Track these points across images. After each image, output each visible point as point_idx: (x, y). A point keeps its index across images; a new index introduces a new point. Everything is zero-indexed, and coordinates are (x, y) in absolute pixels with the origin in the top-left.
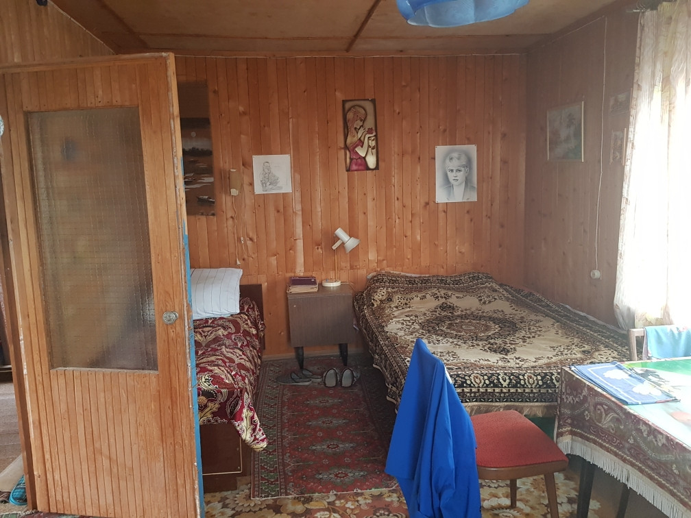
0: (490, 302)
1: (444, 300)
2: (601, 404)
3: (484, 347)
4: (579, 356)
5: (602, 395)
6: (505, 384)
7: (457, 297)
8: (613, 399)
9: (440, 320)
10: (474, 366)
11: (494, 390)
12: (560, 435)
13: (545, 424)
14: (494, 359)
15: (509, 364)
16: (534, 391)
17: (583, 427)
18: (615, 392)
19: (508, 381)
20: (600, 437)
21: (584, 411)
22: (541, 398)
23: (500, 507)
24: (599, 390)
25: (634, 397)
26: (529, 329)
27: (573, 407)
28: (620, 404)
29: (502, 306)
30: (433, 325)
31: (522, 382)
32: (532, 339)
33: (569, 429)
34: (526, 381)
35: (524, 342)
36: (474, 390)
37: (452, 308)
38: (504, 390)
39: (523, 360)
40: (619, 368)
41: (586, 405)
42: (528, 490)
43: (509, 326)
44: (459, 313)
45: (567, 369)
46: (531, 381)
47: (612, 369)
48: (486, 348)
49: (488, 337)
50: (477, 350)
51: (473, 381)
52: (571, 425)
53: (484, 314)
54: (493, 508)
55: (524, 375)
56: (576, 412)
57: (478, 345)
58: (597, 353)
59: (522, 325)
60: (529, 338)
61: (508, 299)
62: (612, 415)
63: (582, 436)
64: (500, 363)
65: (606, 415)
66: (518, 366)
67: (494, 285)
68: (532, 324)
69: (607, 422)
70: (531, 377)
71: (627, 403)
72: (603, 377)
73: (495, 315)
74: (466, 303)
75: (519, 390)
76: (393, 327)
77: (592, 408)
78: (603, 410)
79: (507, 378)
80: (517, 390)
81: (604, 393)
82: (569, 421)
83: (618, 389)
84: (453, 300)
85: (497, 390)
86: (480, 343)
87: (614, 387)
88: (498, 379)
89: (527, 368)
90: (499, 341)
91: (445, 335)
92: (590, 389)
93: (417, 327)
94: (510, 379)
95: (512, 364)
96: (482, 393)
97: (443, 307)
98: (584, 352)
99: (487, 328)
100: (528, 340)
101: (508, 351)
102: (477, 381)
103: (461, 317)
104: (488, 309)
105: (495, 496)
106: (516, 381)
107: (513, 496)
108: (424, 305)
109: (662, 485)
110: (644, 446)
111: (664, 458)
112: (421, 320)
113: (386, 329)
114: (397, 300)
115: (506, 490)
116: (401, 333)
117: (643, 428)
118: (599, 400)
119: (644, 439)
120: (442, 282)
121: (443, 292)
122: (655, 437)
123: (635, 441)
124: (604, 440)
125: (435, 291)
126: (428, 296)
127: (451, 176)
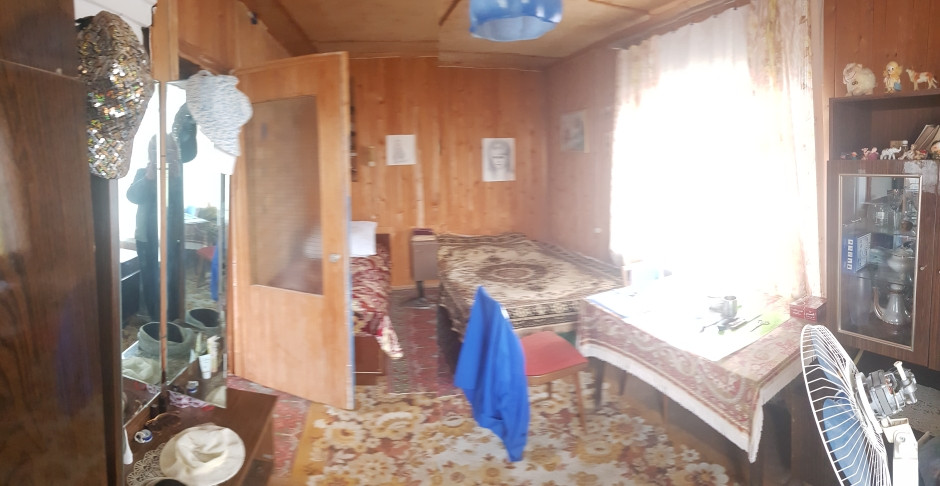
0: (526, 253)
1: (491, 254)
6: (542, 313)
7: (502, 251)
8: (616, 316)
9: (490, 269)
10: (518, 302)
11: (534, 318)
12: (581, 344)
13: (571, 336)
14: (532, 295)
15: (543, 298)
16: (563, 315)
17: (598, 337)
19: (543, 310)
20: (609, 342)
21: (597, 326)
22: (567, 319)
23: (541, 400)
24: (607, 311)
26: (555, 271)
27: (590, 324)
28: (620, 318)
29: (534, 256)
30: (485, 273)
31: (554, 310)
32: (558, 278)
33: (589, 339)
34: (556, 308)
35: (552, 281)
37: (498, 259)
38: (542, 317)
39: (553, 294)
41: (598, 322)
42: (560, 384)
43: (541, 270)
44: (504, 263)
45: (583, 298)
46: (559, 308)
48: (526, 287)
49: (528, 279)
50: (519, 290)
52: (590, 336)
53: (523, 263)
54: (536, 401)
55: (555, 305)
56: (593, 327)
57: (520, 286)
59: (550, 268)
60: (556, 277)
61: (539, 251)
62: (616, 326)
63: (596, 343)
64: (538, 298)
65: (613, 326)
66: (549, 298)
67: (528, 241)
68: (556, 267)
69: (612, 331)
71: (623, 317)
73: (530, 263)
74: (507, 255)
75: (552, 316)
76: (455, 276)
77: (602, 323)
78: (610, 324)
79: (543, 308)
80: (550, 316)
81: (611, 313)
82: (588, 334)
84: (498, 254)
85: (537, 317)
88: (537, 310)
89: (556, 299)
90: (535, 282)
91: (496, 280)
95: (545, 297)
96: (527, 320)
97: (491, 259)
99: (526, 273)
100: (555, 279)
101: (542, 288)
102: (522, 313)
103: (506, 265)
104: (525, 258)
105: (537, 392)
106: (549, 310)
107: (549, 390)
108: (478, 257)
109: (649, 367)
110: (637, 344)
111: (650, 349)
112: (476, 269)
113: (450, 277)
114: (457, 254)
115: (544, 387)
116: (461, 280)
117: (636, 332)
118: (607, 317)
119: (636, 339)
120: (490, 240)
121: (490, 248)
122: (643, 337)
123: (631, 341)
124: (612, 344)
125: (484, 247)
126: (479, 251)
127: (496, 161)
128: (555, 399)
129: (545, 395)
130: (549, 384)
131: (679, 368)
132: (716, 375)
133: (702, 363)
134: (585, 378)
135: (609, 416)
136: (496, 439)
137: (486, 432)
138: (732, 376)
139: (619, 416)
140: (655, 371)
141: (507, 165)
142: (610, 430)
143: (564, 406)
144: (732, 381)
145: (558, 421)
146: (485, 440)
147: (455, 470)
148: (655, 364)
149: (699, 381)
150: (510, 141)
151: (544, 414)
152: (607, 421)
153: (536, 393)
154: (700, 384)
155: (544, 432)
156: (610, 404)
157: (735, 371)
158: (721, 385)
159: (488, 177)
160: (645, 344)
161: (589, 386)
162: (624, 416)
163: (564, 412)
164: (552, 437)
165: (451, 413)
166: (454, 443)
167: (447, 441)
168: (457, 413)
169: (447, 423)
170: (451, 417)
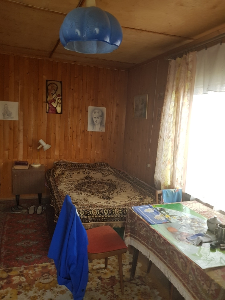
0: (107, 176)
1: (87, 174)
2: (142, 224)
3: (100, 196)
4: (138, 200)
5: (142, 220)
6: (106, 214)
7: (94, 173)
8: (146, 222)
9: (84, 184)
10: (94, 205)
11: (101, 216)
12: (126, 236)
13: (120, 231)
14: (103, 202)
15: (109, 205)
16: (118, 216)
17: (135, 234)
18: (147, 219)
19: (107, 212)
20: (140, 238)
21: (135, 227)
23: (101, 269)
24: (141, 218)
25: (154, 221)
26: (121, 188)
27: (131, 224)
28: (148, 224)
29: (111, 178)
30: (80, 187)
31: (114, 213)
32: (121, 193)
33: (130, 234)
34: (115, 212)
35: (117, 194)
36: (92, 217)
37: (90, 178)
38: (106, 216)
39: (115, 203)
40: (151, 207)
41: (136, 224)
42: (113, 260)
43: (113, 187)
44: (93, 180)
45: (130, 208)
46: (117, 212)
47: (147, 208)
48: (101, 197)
49: (103, 192)
50: (97, 198)
51: (92, 213)
52: (130, 232)
53: (104, 181)
54: (97, 269)
55: (114, 210)
56: (133, 227)
57: (98, 195)
58: (145, 199)
59: (118, 186)
60: (120, 192)
61: (114, 175)
62: (145, 229)
63: (134, 237)
64: (106, 204)
65: (143, 229)
66: (113, 205)
67: (109, 168)
68: (122, 186)
69: (143, 232)
70: (117, 210)
71: (151, 224)
72: (144, 211)
73: (108, 182)
74: (97, 176)
75: (112, 216)
76: (62, 187)
77: (138, 225)
78: (142, 227)
79: (107, 211)
80: (111, 216)
81: (143, 219)
82: (130, 230)
83: (149, 217)
84: (91, 175)
85: (103, 216)
86: (99, 195)
87: (147, 216)
88: (103, 212)
89: (116, 206)
90: (107, 194)
91: (85, 191)
92: (138, 217)
93: (73, 187)
94: (108, 211)
95: (111, 204)
96: (96, 218)
97: (87, 178)
98: (140, 199)
99: (104, 188)
100: (119, 193)
101: (110, 198)
102: (94, 212)
103: (93, 182)
104: (106, 178)
105: (99, 263)
106: (111, 212)
107: (106, 263)
108: (78, 176)
109: (161, 260)
110: (156, 243)
111: (163, 248)
112: (76, 183)
113: (58, 188)
114: (66, 174)
115: (103, 260)
116: (65, 190)
117: (156, 235)
118: (140, 222)
119: (156, 240)
120: (88, 166)
121: (87, 171)
122: (160, 239)
123: (153, 240)
124: (142, 240)
125: (84, 170)
126: (81, 172)
127: (95, 120)
128: (109, 269)
129: (103, 266)
130: (106, 259)
131: (180, 265)
132: (203, 279)
133: (195, 268)
135: (138, 285)
136: (69, 292)
138: (215, 284)
139: (143, 286)
140: (165, 263)
142: (137, 295)
143: (113, 275)
144: (213, 288)
145: (108, 284)
146: (63, 292)
148: (166, 259)
151: (100, 278)
152: (136, 289)
153: (96, 264)
154: (191, 281)
155: (97, 290)
156: (140, 277)
157: (217, 281)
158: (205, 287)
160: (160, 244)
162: (147, 287)
163: (112, 278)
164: (102, 293)
165: (46, 274)
166: (43, 294)
167: (40, 293)
168: (50, 274)
169: (42, 281)
170: (45, 277)
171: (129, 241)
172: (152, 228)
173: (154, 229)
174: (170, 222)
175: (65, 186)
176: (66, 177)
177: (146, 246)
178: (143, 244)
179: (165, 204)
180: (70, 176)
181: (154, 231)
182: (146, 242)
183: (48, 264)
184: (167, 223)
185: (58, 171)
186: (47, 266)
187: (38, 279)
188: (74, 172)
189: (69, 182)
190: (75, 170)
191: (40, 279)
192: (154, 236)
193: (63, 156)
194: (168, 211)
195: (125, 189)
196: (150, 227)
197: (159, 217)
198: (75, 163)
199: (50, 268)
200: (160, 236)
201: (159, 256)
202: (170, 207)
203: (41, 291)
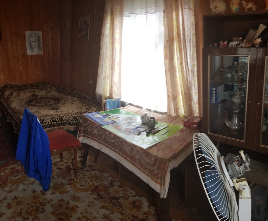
0: (50, 92)
1: (33, 93)
2: (94, 126)
3: (49, 108)
4: (85, 110)
5: (94, 123)
6: (58, 120)
7: (38, 92)
8: (98, 124)
9: (32, 101)
10: (46, 116)
11: (54, 123)
12: (79, 136)
14: (53, 112)
15: (58, 113)
16: (67, 121)
17: (87, 134)
18: (98, 122)
20: (93, 137)
21: (88, 129)
24: (93, 121)
25: (104, 123)
26: (64, 100)
27: (84, 127)
28: (100, 125)
29: (54, 93)
30: (30, 103)
31: (63, 119)
32: (65, 104)
34: (65, 118)
35: (63, 105)
36: (47, 124)
37: (36, 96)
38: (58, 123)
39: (63, 111)
40: (99, 113)
41: (89, 126)
43: (57, 100)
44: (39, 97)
47: (96, 114)
48: (50, 109)
49: (51, 105)
50: (47, 110)
51: (46, 121)
52: (84, 133)
53: (48, 97)
56: (86, 129)
58: (91, 109)
59: (62, 99)
61: (56, 91)
62: (97, 129)
63: (87, 137)
64: (56, 113)
65: (95, 129)
66: (61, 114)
67: (51, 86)
69: (95, 132)
71: (102, 125)
72: (94, 117)
73: (52, 97)
74: (41, 93)
75: (62, 122)
77: (91, 127)
78: (94, 128)
79: (58, 118)
81: (95, 122)
82: (83, 132)
83: (99, 121)
86: (48, 107)
87: (98, 120)
88: (55, 119)
89: (65, 114)
90: (54, 106)
91: (35, 106)
92: (91, 121)
93: (23, 104)
96: (50, 125)
97: (33, 96)
99: (50, 102)
101: (58, 109)
102: (48, 121)
103: (40, 98)
104: (49, 95)
106: (61, 119)
107: (61, 158)
108: (26, 95)
109: (112, 150)
110: (107, 138)
111: (113, 141)
112: (25, 101)
114: (15, 94)
115: (59, 156)
116: (17, 107)
117: (107, 132)
118: (93, 124)
119: (107, 136)
120: (32, 86)
121: (32, 90)
122: (111, 135)
123: (104, 137)
124: (94, 138)
125: (29, 90)
126: (27, 92)
127: (32, 44)
128: (64, 162)
129: (59, 160)
130: (61, 154)
131: (128, 151)
132: (145, 155)
133: (139, 149)
134: (79, 153)
135: (89, 171)
136: (37, 182)
137: (32, 179)
141: (39, 46)
143: (68, 165)
144: (153, 159)
145: (66, 172)
146: (32, 183)
147: (18, 200)
148: (117, 149)
149: (137, 158)
150: (40, 33)
151: (58, 169)
153: (55, 159)
154: (138, 160)
155: (58, 177)
156: (89, 166)
158: (148, 160)
159: (29, 52)
160: (111, 139)
161: (80, 157)
162: (96, 172)
163: (68, 167)
164: (62, 179)
165: (15, 173)
166: (17, 187)
167: (14, 187)
168: (18, 173)
169: (13, 178)
170: (15, 175)
171: (82, 139)
172: (103, 128)
173: (105, 128)
174: (115, 122)
175: (17, 104)
176: (15, 97)
177: (98, 142)
178: (95, 141)
179: (109, 110)
180: (18, 96)
181: (105, 130)
182: (98, 139)
183: (15, 165)
184: (113, 123)
185: (7, 93)
186: (14, 167)
187: (10, 177)
188: (21, 92)
189: (19, 100)
190: (22, 90)
191: (11, 177)
192: (106, 133)
193: (8, 80)
194: (112, 115)
195: (73, 102)
196: (102, 127)
197: (107, 120)
198: (20, 84)
199: (17, 168)
200: (110, 133)
201: (111, 147)
202: (113, 112)
203: (14, 185)
